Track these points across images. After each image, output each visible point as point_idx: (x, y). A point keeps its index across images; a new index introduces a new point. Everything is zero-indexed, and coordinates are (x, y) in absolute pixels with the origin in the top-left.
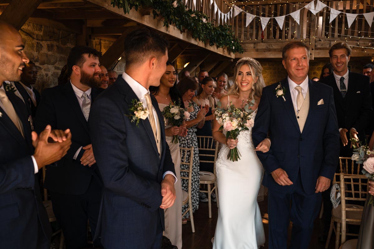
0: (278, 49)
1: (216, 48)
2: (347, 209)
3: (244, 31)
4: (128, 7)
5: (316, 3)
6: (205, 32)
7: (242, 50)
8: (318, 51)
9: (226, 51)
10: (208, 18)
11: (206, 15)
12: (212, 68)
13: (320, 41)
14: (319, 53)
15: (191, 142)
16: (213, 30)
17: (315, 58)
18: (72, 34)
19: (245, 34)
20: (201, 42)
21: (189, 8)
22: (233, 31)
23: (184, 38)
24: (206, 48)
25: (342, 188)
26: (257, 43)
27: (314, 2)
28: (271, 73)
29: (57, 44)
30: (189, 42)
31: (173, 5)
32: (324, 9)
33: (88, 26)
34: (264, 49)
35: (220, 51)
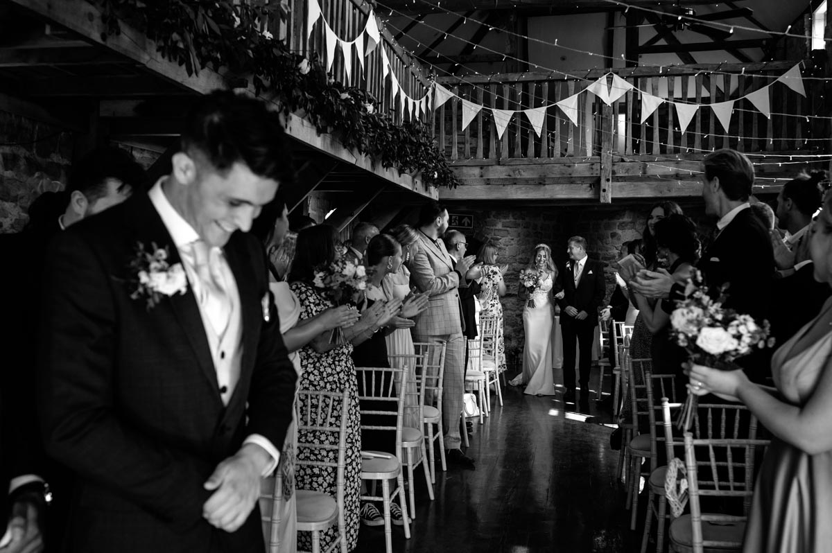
0: (533, 179)
1: (396, 174)
2: (704, 518)
3: (458, 143)
4: (196, 62)
5: (610, 81)
6: (371, 135)
7: (455, 181)
8: (618, 184)
9: (418, 181)
10: (379, 103)
11: (374, 95)
12: (387, 223)
13: (623, 161)
14: (622, 189)
15: (346, 378)
16: (391, 129)
17: (612, 199)
18: (63, 134)
19: (461, 148)
20: (363, 155)
21: (335, 78)
22: (433, 136)
23: (325, 145)
24: (375, 173)
25: (691, 468)
26: (488, 166)
27: (607, 78)
28: (519, 235)
29: (28, 154)
30: (337, 156)
31: (300, 69)
32: (628, 94)
33: (102, 114)
34: (502, 179)
35: (405, 182)
